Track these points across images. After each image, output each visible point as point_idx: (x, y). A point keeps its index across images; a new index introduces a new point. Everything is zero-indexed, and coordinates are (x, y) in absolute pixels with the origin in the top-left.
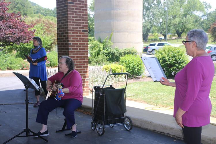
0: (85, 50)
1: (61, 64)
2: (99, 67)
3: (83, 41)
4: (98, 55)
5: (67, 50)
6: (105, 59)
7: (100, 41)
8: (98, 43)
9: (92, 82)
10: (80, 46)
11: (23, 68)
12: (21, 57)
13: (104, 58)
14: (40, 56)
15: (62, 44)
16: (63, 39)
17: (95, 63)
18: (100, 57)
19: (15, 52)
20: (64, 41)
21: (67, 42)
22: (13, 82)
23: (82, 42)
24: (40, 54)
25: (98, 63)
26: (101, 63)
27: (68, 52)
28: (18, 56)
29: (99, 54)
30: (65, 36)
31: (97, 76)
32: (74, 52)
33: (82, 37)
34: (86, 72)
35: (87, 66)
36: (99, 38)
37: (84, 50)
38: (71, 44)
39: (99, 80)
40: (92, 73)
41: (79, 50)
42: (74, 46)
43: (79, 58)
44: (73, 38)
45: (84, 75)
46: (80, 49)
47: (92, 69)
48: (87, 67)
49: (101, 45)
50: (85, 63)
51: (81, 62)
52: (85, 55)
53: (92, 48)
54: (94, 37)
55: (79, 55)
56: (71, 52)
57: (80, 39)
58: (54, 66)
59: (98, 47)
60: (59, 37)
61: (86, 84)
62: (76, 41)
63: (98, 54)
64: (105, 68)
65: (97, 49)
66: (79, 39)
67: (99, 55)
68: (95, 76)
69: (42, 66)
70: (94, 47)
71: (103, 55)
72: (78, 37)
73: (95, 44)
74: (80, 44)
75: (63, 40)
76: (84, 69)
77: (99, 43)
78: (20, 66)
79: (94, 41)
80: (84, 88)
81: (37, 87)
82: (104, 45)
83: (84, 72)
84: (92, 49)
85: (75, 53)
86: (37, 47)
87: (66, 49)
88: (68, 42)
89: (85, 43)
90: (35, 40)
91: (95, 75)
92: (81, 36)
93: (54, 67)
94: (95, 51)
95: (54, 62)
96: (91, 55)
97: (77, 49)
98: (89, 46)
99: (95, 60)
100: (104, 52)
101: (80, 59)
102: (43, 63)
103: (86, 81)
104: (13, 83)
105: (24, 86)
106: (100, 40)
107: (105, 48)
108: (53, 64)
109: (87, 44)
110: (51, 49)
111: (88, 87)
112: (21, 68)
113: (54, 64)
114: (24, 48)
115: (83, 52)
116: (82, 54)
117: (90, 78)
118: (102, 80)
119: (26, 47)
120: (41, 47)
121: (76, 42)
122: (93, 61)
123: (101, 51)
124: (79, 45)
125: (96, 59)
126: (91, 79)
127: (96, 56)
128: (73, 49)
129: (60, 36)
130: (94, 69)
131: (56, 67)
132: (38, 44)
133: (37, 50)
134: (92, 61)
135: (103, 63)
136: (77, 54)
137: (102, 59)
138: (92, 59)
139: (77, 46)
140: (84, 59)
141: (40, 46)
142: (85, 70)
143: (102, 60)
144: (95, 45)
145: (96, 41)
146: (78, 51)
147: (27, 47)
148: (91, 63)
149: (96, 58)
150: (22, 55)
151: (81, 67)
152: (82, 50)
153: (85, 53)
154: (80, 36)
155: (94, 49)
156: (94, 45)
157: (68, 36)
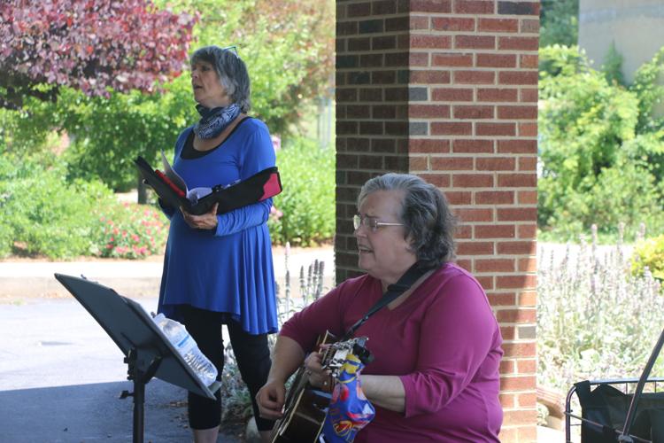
0: (517, 137)
1: (372, 225)
2: (603, 248)
3: (505, 78)
4: (597, 172)
5: (396, 138)
6: (650, 197)
7: (617, 76)
8: (604, 89)
9: (556, 352)
10: (487, 112)
11: (113, 245)
12: (100, 173)
13: (640, 190)
14: (234, 171)
15: (367, 95)
16: (375, 60)
17: (578, 225)
18: (614, 183)
19: (59, 144)
20: (379, 78)
21: (396, 85)
22: (47, 340)
23: (496, 85)
24: (238, 160)
25: (597, 220)
26: (622, 225)
27: (406, 147)
28: (78, 171)
29: (608, 165)
30: (387, 43)
31: (591, 315)
32: (442, 147)
33: (496, 51)
34: (521, 282)
35: (527, 240)
36: (614, 51)
37: (508, 138)
38: (422, 94)
39: (608, 340)
40: (557, 293)
41: (473, 137)
42: (443, 111)
43: (474, 191)
44: (439, 60)
45: (510, 299)
46: (482, 129)
47: (557, 263)
48: (528, 248)
49: (626, 106)
50: (517, 224)
51: (487, 215)
52: (517, 171)
53: (563, 122)
54: (575, 50)
55: (474, 172)
56: (425, 146)
57: (483, 60)
58: (307, 239)
59: (600, 115)
60: (347, 53)
61: (521, 366)
62: (461, 77)
63: (602, 163)
64: (649, 259)
65: (597, 130)
66: (479, 64)
67: (604, 170)
68: (581, 310)
69: (243, 234)
70: (574, 118)
71: (631, 169)
72: (474, 52)
73: (583, 94)
74: (483, 94)
75: (371, 70)
76: (508, 265)
77: (609, 91)
78: (91, 236)
79: (578, 71)
80: (506, 393)
81: (207, 376)
82: (641, 105)
83: (502, 282)
84: (562, 127)
85: (451, 155)
86: (218, 111)
87: (391, 129)
88: (408, 82)
89: (518, 87)
90: (204, 69)
91: (581, 300)
92: (491, 46)
93: (308, 246)
94: (583, 140)
95: (306, 210)
96: (552, 165)
97: (465, 129)
98: (542, 105)
99: (578, 201)
100: (641, 148)
101: (484, 198)
102: (254, 216)
103: (517, 340)
104: (44, 343)
105: (126, 367)
106: (619, 66)
107: (652, 123)
108: (301, 227)
109: (533, 96)
110: (292, 128)
111: (530, 383)
112: (95, 249)
113: (305, 223)
114: (121, 116)
115: (504, 147)
116: (493, 164)
117: (547, 322)
118: (630, 339)
119: (134, 109)
120: (242, 116)
121: (460, 86)
122: (566, 208)
123: (620, 142)
124: (475, 102)
125: (588, 198)
126: (551, 327)
127: (582, 174)
128: (437, 128)
129: (354, 45)
130: (572, 264)
131: (320, 242)
132: (225, 94)
133: (216, 134)
134: (558, 211)
135: (630, 223)
136: (466, 163)
137: (625, 195)
138: (557, 197)
139: (461, 112)
140: (509, 197)
141: (235, 108)
142: (512, 269)
143: (628, 204)
144: (585, 100)
145: (586, 77)
146: (472, 142)
147: (137, 115)
148: (552, 220)
149: (588, 189)
150: (106, 164)
151: (487, 249)
152: (495, 138)
153: (517, 156)
154: (488, 42)
155: (573, 131)
156: (572, 105)
157: (405, 41)
